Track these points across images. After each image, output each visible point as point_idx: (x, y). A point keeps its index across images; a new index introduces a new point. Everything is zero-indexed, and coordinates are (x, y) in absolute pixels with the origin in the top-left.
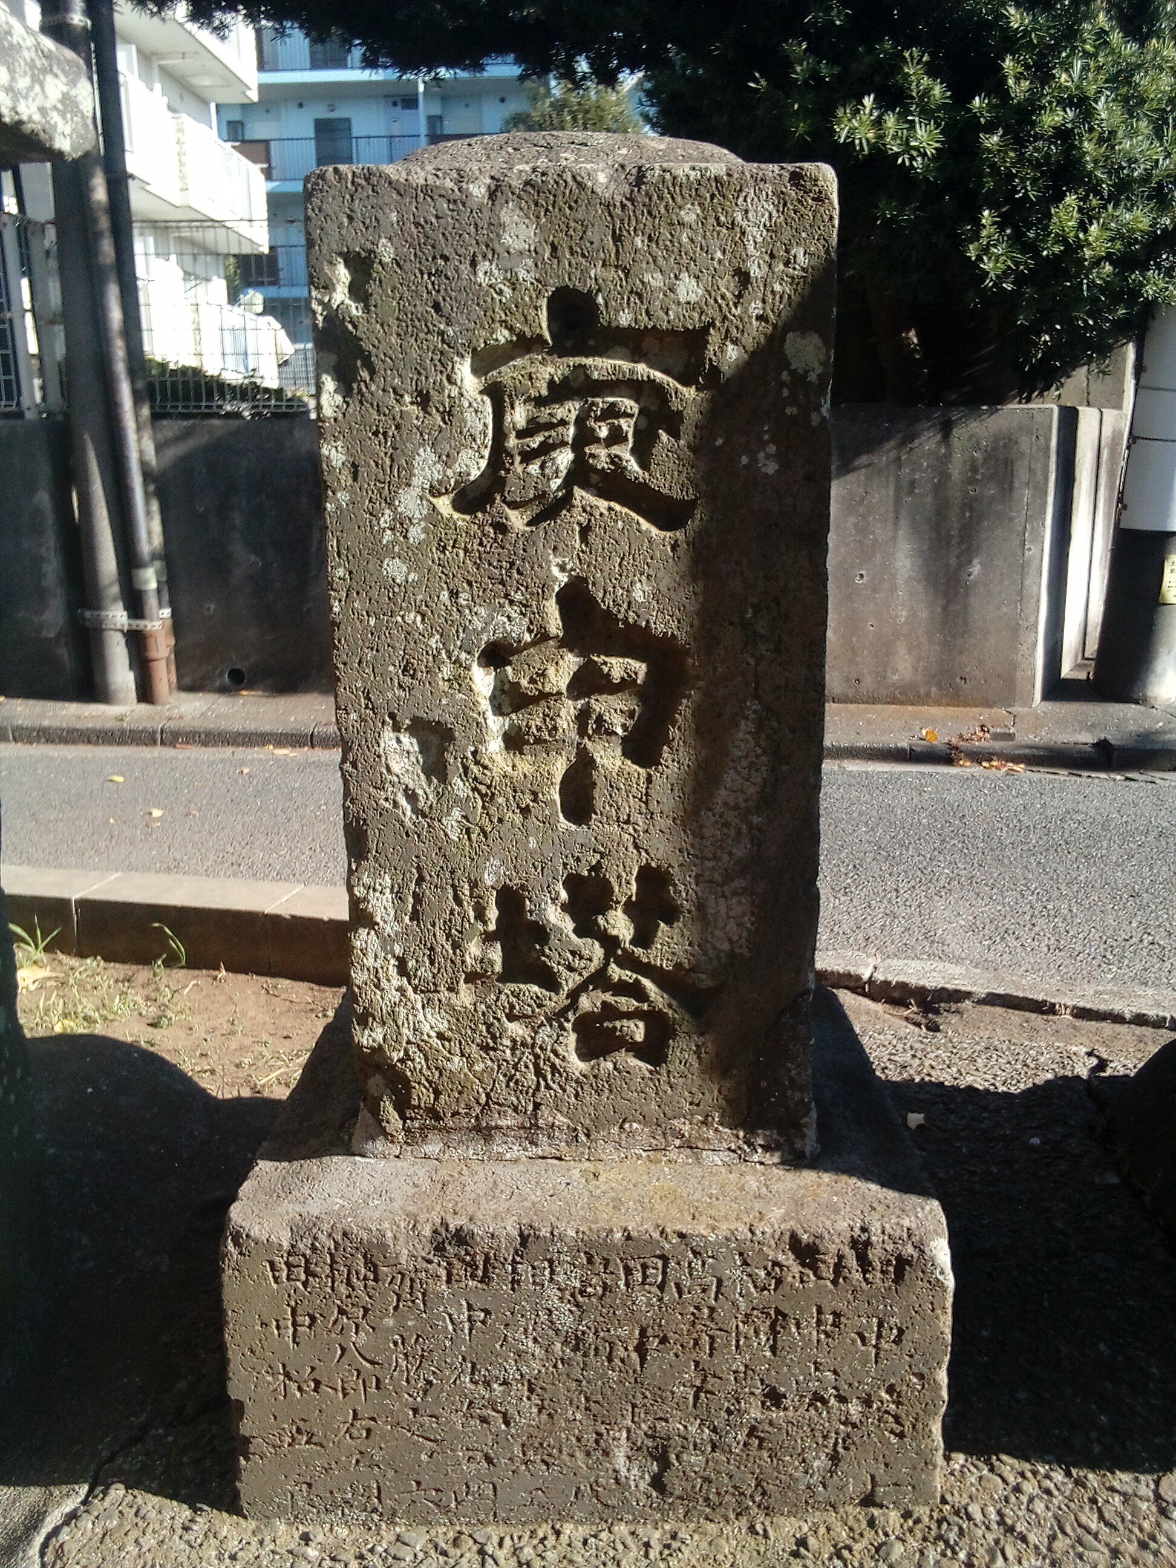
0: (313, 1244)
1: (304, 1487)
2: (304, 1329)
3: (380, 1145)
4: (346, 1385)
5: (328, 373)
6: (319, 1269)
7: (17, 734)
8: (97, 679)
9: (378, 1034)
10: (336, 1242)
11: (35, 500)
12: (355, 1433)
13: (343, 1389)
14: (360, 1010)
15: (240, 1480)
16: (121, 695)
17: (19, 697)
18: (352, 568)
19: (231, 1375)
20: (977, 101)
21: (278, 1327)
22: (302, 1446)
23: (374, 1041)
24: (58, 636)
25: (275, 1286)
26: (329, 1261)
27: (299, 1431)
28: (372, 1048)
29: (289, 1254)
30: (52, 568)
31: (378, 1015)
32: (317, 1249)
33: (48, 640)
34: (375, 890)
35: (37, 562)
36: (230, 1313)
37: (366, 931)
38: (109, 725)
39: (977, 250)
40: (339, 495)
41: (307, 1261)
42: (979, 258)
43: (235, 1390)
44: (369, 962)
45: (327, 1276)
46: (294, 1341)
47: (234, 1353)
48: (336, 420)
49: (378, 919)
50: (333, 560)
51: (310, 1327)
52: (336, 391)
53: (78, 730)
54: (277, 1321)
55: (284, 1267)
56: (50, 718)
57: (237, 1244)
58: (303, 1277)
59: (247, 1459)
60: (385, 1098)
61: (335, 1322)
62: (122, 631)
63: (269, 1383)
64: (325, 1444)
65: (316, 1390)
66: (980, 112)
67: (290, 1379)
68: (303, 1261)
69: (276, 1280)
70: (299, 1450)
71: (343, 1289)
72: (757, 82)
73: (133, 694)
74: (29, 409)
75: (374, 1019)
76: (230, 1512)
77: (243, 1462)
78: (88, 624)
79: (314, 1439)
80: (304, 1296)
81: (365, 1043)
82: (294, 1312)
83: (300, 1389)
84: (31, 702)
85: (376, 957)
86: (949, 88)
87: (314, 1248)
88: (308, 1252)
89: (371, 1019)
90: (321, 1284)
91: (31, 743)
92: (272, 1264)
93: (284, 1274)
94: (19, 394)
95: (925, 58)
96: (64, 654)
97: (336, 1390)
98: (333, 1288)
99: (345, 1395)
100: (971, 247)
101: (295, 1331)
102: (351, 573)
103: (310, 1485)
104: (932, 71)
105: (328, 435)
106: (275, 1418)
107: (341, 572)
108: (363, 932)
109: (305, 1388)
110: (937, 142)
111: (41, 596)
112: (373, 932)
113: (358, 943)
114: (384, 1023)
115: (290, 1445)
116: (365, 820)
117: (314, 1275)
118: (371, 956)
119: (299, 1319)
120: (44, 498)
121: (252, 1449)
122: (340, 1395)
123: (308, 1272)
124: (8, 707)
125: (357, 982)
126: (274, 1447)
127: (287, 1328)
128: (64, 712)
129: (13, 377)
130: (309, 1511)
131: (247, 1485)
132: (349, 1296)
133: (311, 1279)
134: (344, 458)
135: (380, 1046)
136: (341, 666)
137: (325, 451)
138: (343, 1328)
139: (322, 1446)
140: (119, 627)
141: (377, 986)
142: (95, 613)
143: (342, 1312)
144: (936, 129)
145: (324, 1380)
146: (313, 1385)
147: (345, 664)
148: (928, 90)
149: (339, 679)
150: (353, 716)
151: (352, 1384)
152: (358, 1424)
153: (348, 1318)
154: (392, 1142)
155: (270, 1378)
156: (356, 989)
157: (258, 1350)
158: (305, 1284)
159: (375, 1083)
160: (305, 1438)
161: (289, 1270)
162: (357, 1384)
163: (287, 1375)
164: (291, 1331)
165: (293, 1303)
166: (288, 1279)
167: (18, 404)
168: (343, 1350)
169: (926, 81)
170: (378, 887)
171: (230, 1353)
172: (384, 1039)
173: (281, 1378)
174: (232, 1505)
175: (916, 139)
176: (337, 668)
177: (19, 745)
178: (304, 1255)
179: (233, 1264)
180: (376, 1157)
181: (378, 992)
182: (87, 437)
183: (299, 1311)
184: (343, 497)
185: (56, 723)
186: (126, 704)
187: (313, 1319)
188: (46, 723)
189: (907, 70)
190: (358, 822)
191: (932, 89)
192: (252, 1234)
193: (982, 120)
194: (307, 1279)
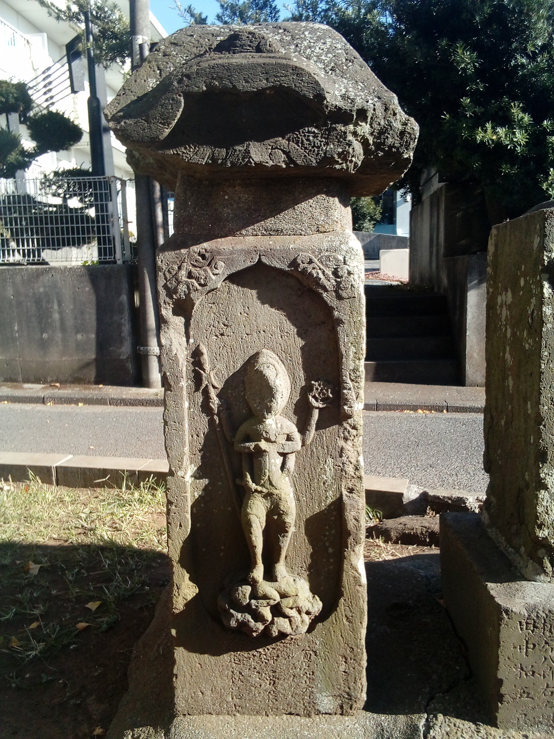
0: (537, 615)
1: (523, 715)
2: (530, 650)
3: (542, 577)
4: (545, 673)
5: (545, 281)
6: (539, 625)
7: (111, 402)
8: (144, 377)
9: (546, 532)
10: (546, 614)
11: (120, 299)
12: (546, 693)
13: (544, 675)
14: (539, 522)
15: (498, 712)
16: (155, 384)
17: (109, 385)
18: (550, 352)
19: (499, 668)
20: (545, 122)
21: (520, 649)
22: (525, 699)
23: (544, 535)
24: (127, 358)
25: (520, 632)
26: (543, 622)
27: (524, 692)
28: (543, 538)
29: (528, 619)
30: (126, 328)
31: (546, 525)
32: (539, 617)
33: (123, 360)
34: (549, 475)
35: (120, 326)
36: (501, 642)
37: (544, 491)
38: (151, 398)
39: (546, 186)
40: (548, 325)
41: (535, 622)
42: (547, 189)
43: (500, 675)
44: (544, 503)
45: (542, 628)
46: (526, 655)
47: (501, 659)
48: (549, 298)
49: (549, 487)
50: (543, 349)
51: (533, 649)
52: (549, 288)
53: (138, 400)
54: (520, 646)
55: (525, 624)
56: (125, 394)
57: (507, 614)
58: (532, 628)
59: (501, 703)
60: (545, 558)
61: (543, 647)
62: (156, 356)
63: (514, 672)
64: (534, 698)
65: (533, 675)
66: (547, 127)
67: (523, 670)
68: (533, 621)
69: (521, 629)
70: (523, 700)
71: (548, 634)
72: (445, 116)
73: (160, 384)
74: (119, 260)
75: (545, 526)
76: (492, 726)
77: (500, 705)
78: (141, 353)
79: (530, 696)
80: (532, 636)
81: (540, 536)
82: (527, 642)
83: (526, 675)
84: (115, 387)
85: (547, 501)
86: (532, 117)
87: (537, 617)
88: (535, 618)
89: (543, 526)
90: (539, 632)
91: (117, 406)
92: (520, 622)
93: (525, 627)
94: (115, 253)
95: (521, 105)
96: (130, 366)
97: (541, 675)
98: (544, 633)
99: (544, 677)
100: (544, 184)
101: (527, 650)
102: (550, 354)
103: (525, 715)
104: (524, 110)
105: (546, 304)
106: (515, 686)
107: (546, 353)
108: (542, 492)
109: (529, 674)
110: (526, 139)
111: (121, 341)
112: (547, 492)
113: (540, 496)
114: (549, 528)
115: (519, 698)
116: (547, 448)
117: (537, 628)
118: (545, 501)
119: (529, 646)
120: (124, 298)
121: (504, 700)
122: (542, 677)
123: (535, 626)
124: (105, 390)
125: (539, 511)
126: (513, 699)
127: (523, 649)
128: (130, 392)
129: (112, 246)
130: (524, 726)
131: (501, 715)
132: (550, 637)
133: (535, 629)
134: (551, 312)
135: (546, 537)
136: (543, 389)
137: (544, 309)
138: (546, 649)
139: (533, 698)
140: (155, 354)
141: (547, 513)
142: (145, 348)
143: (546, 643)
144: (526, 133)
145: (537, 671)
146: (531, 673)
147: (544, 388)
148: (522, 118)
149: (541, 394)
150: (546, 407)
151: (547, 673)
152: (548, 689)
153: (549, 646)
154: (547, 576)
155: (514, 670)
156: (538, 514)
157: (511, 658)
158: (533, 631)
159: (541, 552)
160: (526, 695)
161: (527, 625)
162: (549, 673)
163: (522, 669)
164: (525, 650)
165: (527, 639)
166: (526, 629)
167: (114, 257)
168: (545, 659)
169: (521, 115)
170: (550, 474)
171: (500, 659)
172: (548, 535)
173: (519, 670)
174: (493, 722)
175: (516, 138)
176: (541, 389)
177: (112, 406)
178: (533, 619)
179: (505, 623)
180: (541, 582)
181: (547, 516)
182: (145, 271)
183: (529, 642)
184: (549, 326)
185: (129, 397)
186: (157, 388)
187: (534, 645)
188: (124, 397)
189: (513, 111)
190: (544, 448)
191: (524, 118)
192: (513, 610)
193: (548, 130)
194: (534, 630)
